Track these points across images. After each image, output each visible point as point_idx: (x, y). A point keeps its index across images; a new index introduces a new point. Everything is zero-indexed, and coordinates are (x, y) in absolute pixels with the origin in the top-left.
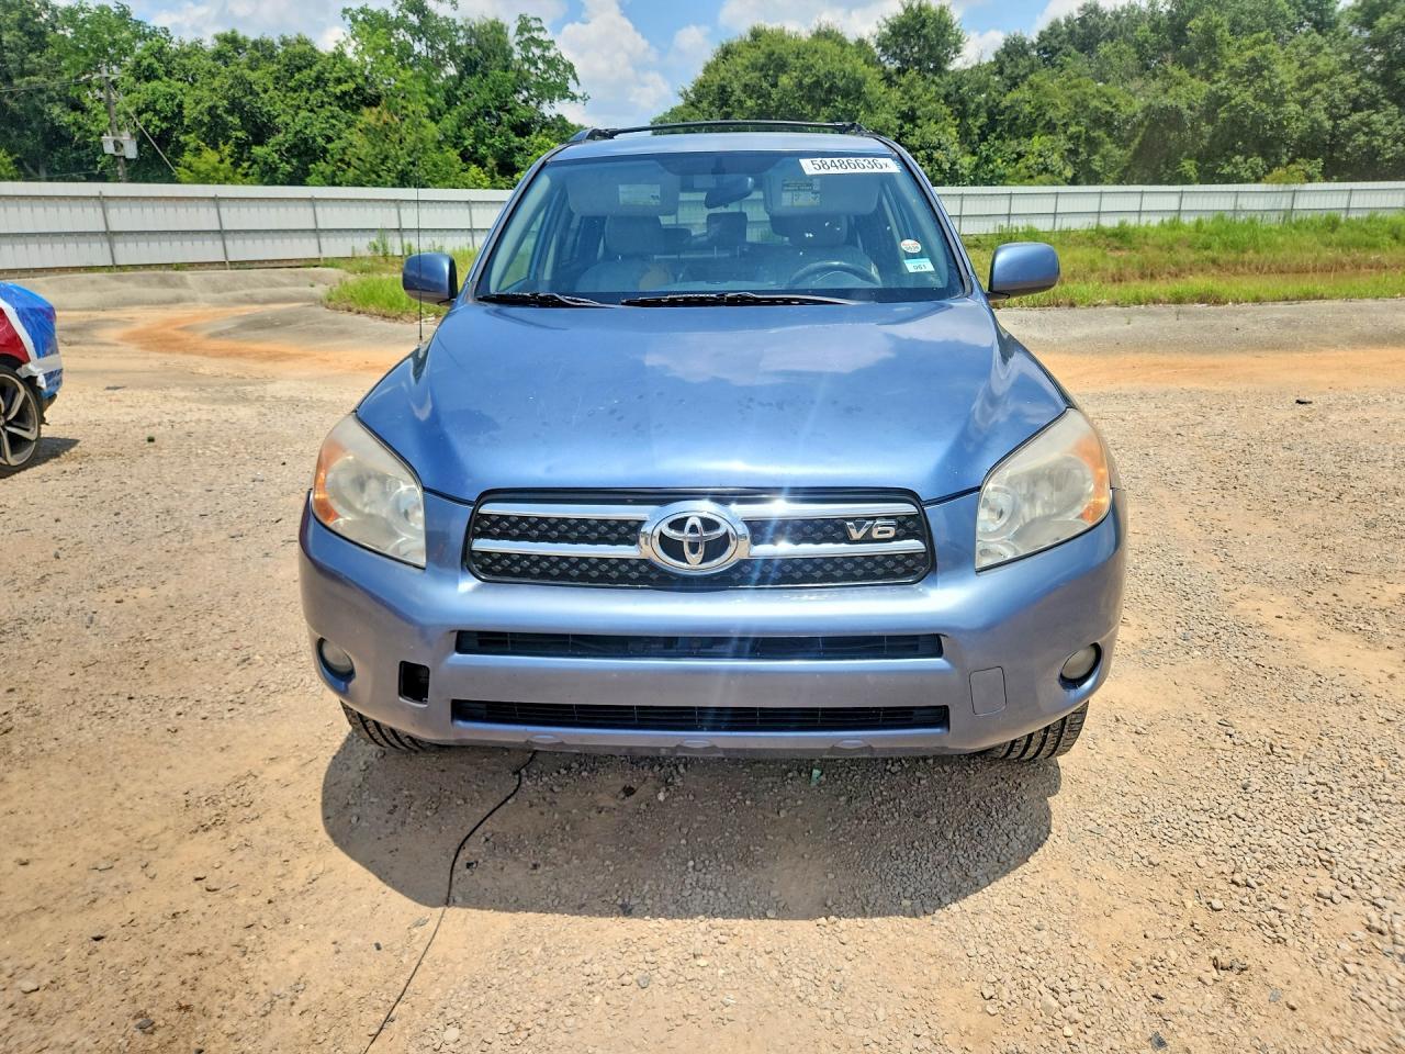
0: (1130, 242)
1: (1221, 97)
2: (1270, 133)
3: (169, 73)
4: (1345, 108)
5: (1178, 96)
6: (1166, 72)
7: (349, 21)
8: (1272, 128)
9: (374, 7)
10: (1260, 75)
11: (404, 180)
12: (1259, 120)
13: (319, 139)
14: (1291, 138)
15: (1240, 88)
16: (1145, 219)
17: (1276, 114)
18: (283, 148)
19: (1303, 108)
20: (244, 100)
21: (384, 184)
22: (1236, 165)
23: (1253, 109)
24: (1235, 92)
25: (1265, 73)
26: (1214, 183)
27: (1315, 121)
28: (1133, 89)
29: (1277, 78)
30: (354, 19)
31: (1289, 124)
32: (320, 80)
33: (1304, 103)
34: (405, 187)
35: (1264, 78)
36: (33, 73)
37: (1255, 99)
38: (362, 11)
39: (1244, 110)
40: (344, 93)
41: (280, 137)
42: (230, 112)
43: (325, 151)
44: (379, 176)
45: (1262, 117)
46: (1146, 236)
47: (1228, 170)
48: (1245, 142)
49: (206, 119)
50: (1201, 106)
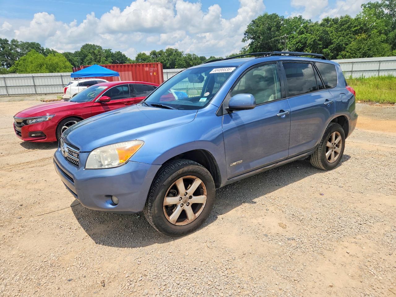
3: (307, 32)
7: (363, 8)
9: (373, 2)
11: (364, 55)
13: (344, 45)
18: (332, 49)
20: (324, 36)
21: (357, 57)
30: (365, 7)
32: (349, 27)
34: (364, 57)
36: (276, 37)
38: (368, 4)
40: (356, 30)
41: (332, 46)
42: (319, 40)
43: (345, 48)
44: (356, 55)
49: (312, 43)
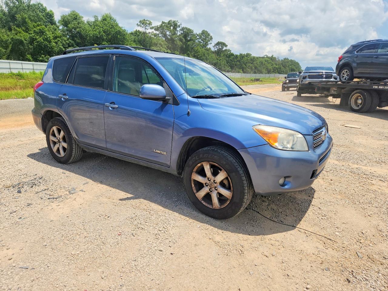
0: (24, 77)
1: (34, 38)
2: (50, 50)
4: (67, 46)
5: (21, 36)
6: (15, 29)
8: (50, 49)
10: (43, 34)
12: (46, 46)
14: (55, 52)
15: (38, 36)
16: (24, 71)
17: (50, 45)
19: (56, 44)
22: (43, 57)
23: (43, 43)
24: (37, 37)
25: (44, 33)
26: (38, 62)
27: (60, 48)
28: (2, 32)
29: (48, 35)
31: (54, 48)
33: (56, 43)
35: (45, 35)
37: (43, 40)
39: (41, 43)
45: (46, 45)
46: (27, 76)
47: (41, 59)
48: (44, 52)
50: (29, 40)
